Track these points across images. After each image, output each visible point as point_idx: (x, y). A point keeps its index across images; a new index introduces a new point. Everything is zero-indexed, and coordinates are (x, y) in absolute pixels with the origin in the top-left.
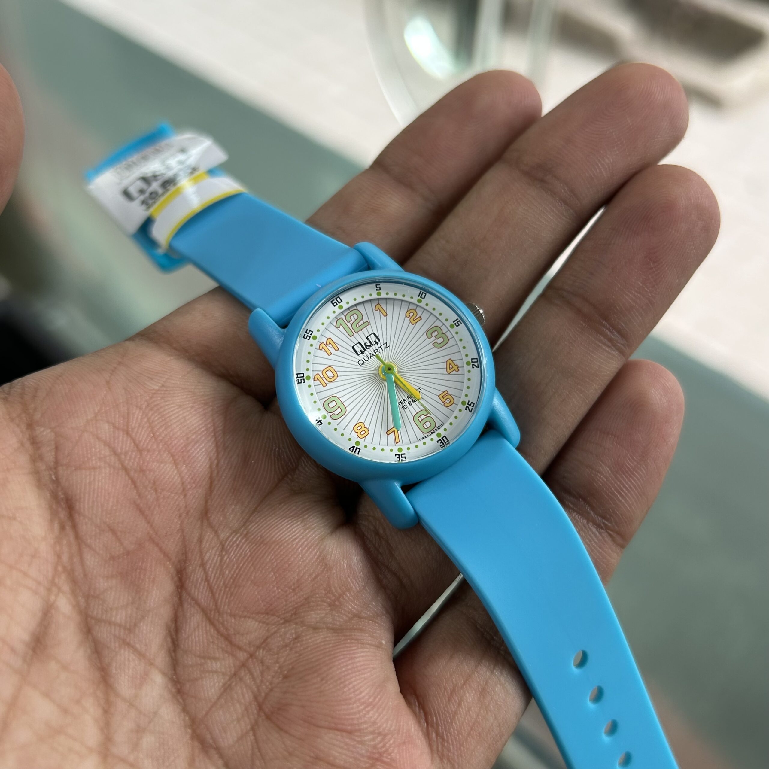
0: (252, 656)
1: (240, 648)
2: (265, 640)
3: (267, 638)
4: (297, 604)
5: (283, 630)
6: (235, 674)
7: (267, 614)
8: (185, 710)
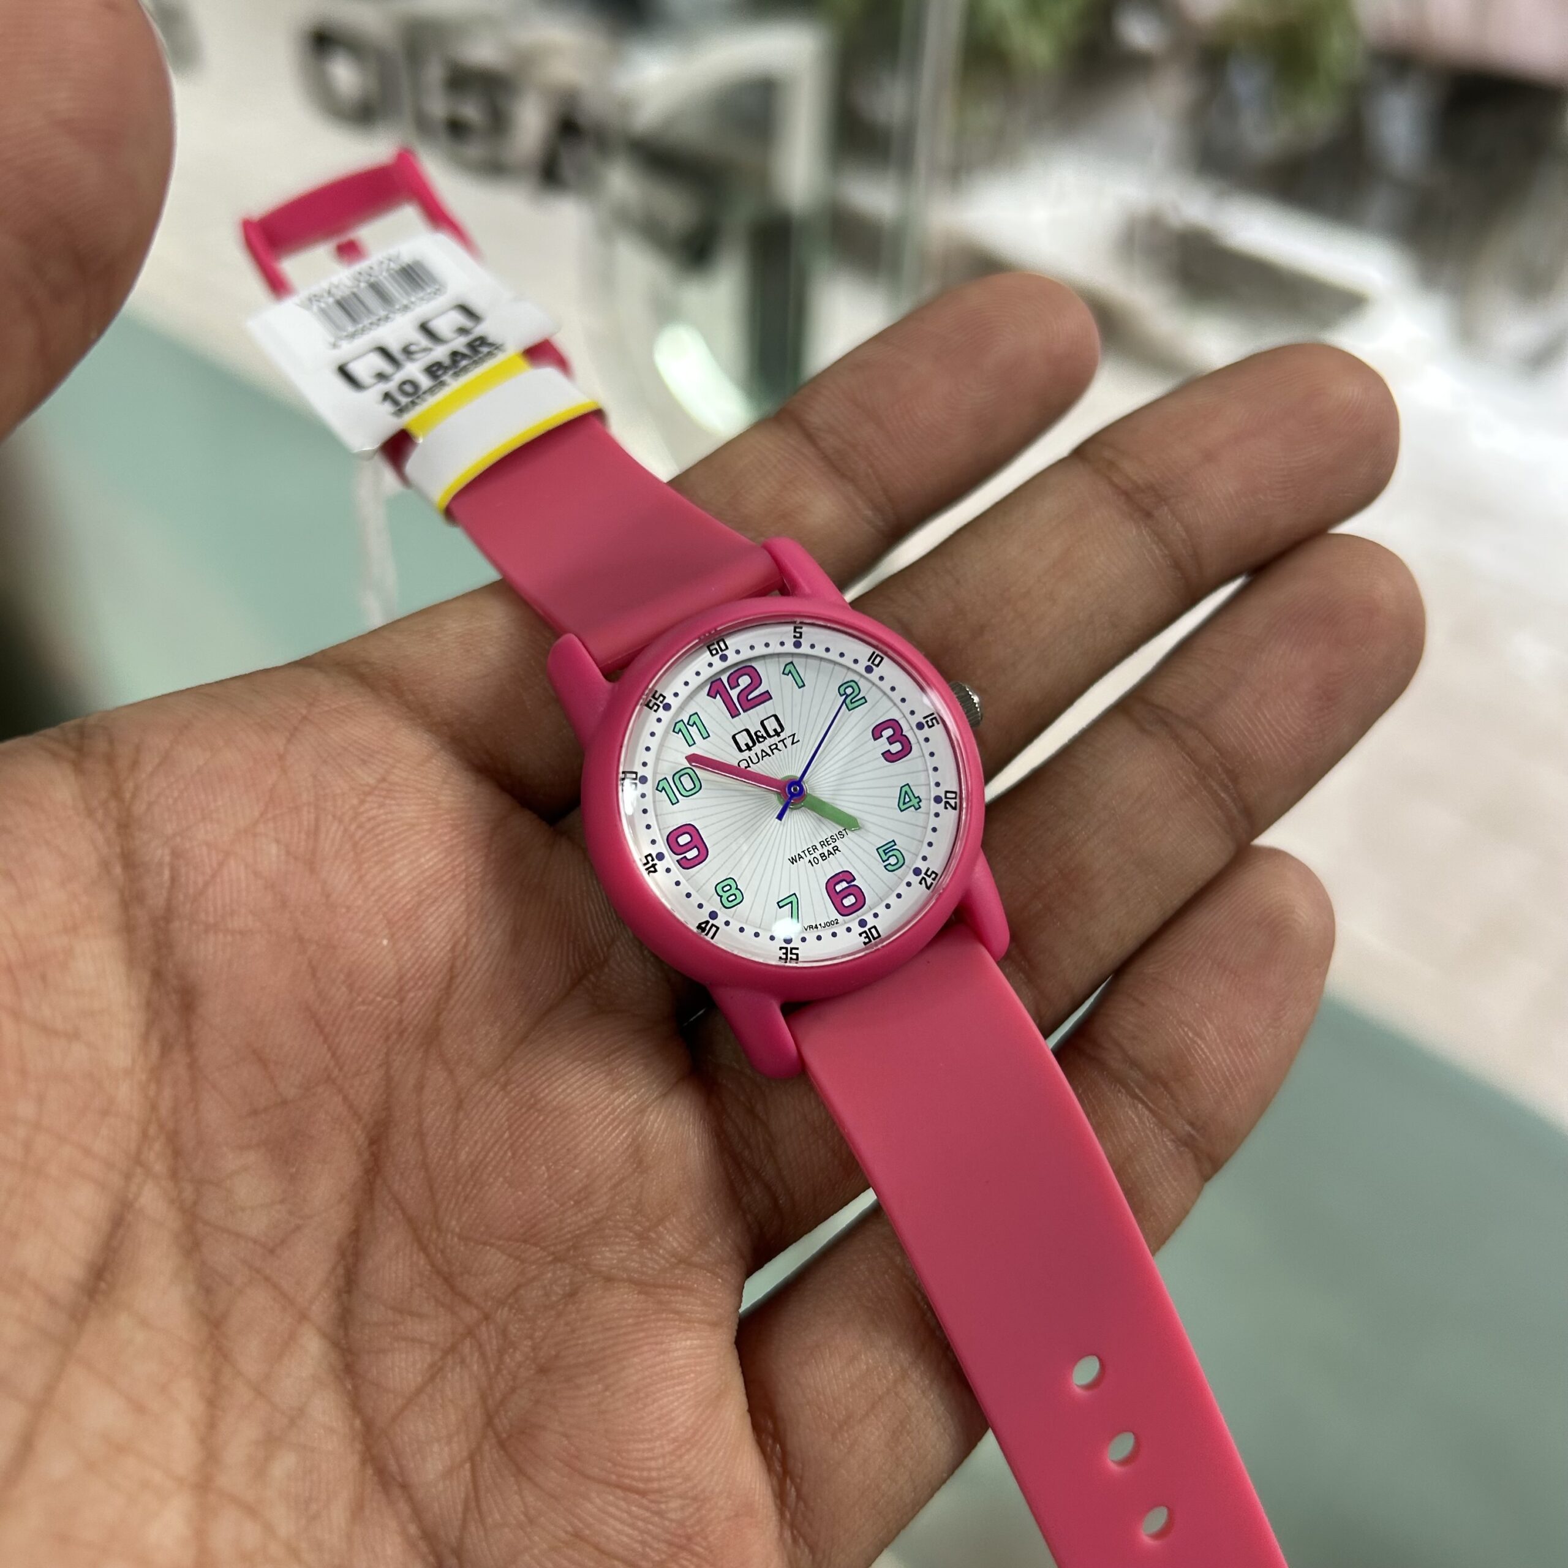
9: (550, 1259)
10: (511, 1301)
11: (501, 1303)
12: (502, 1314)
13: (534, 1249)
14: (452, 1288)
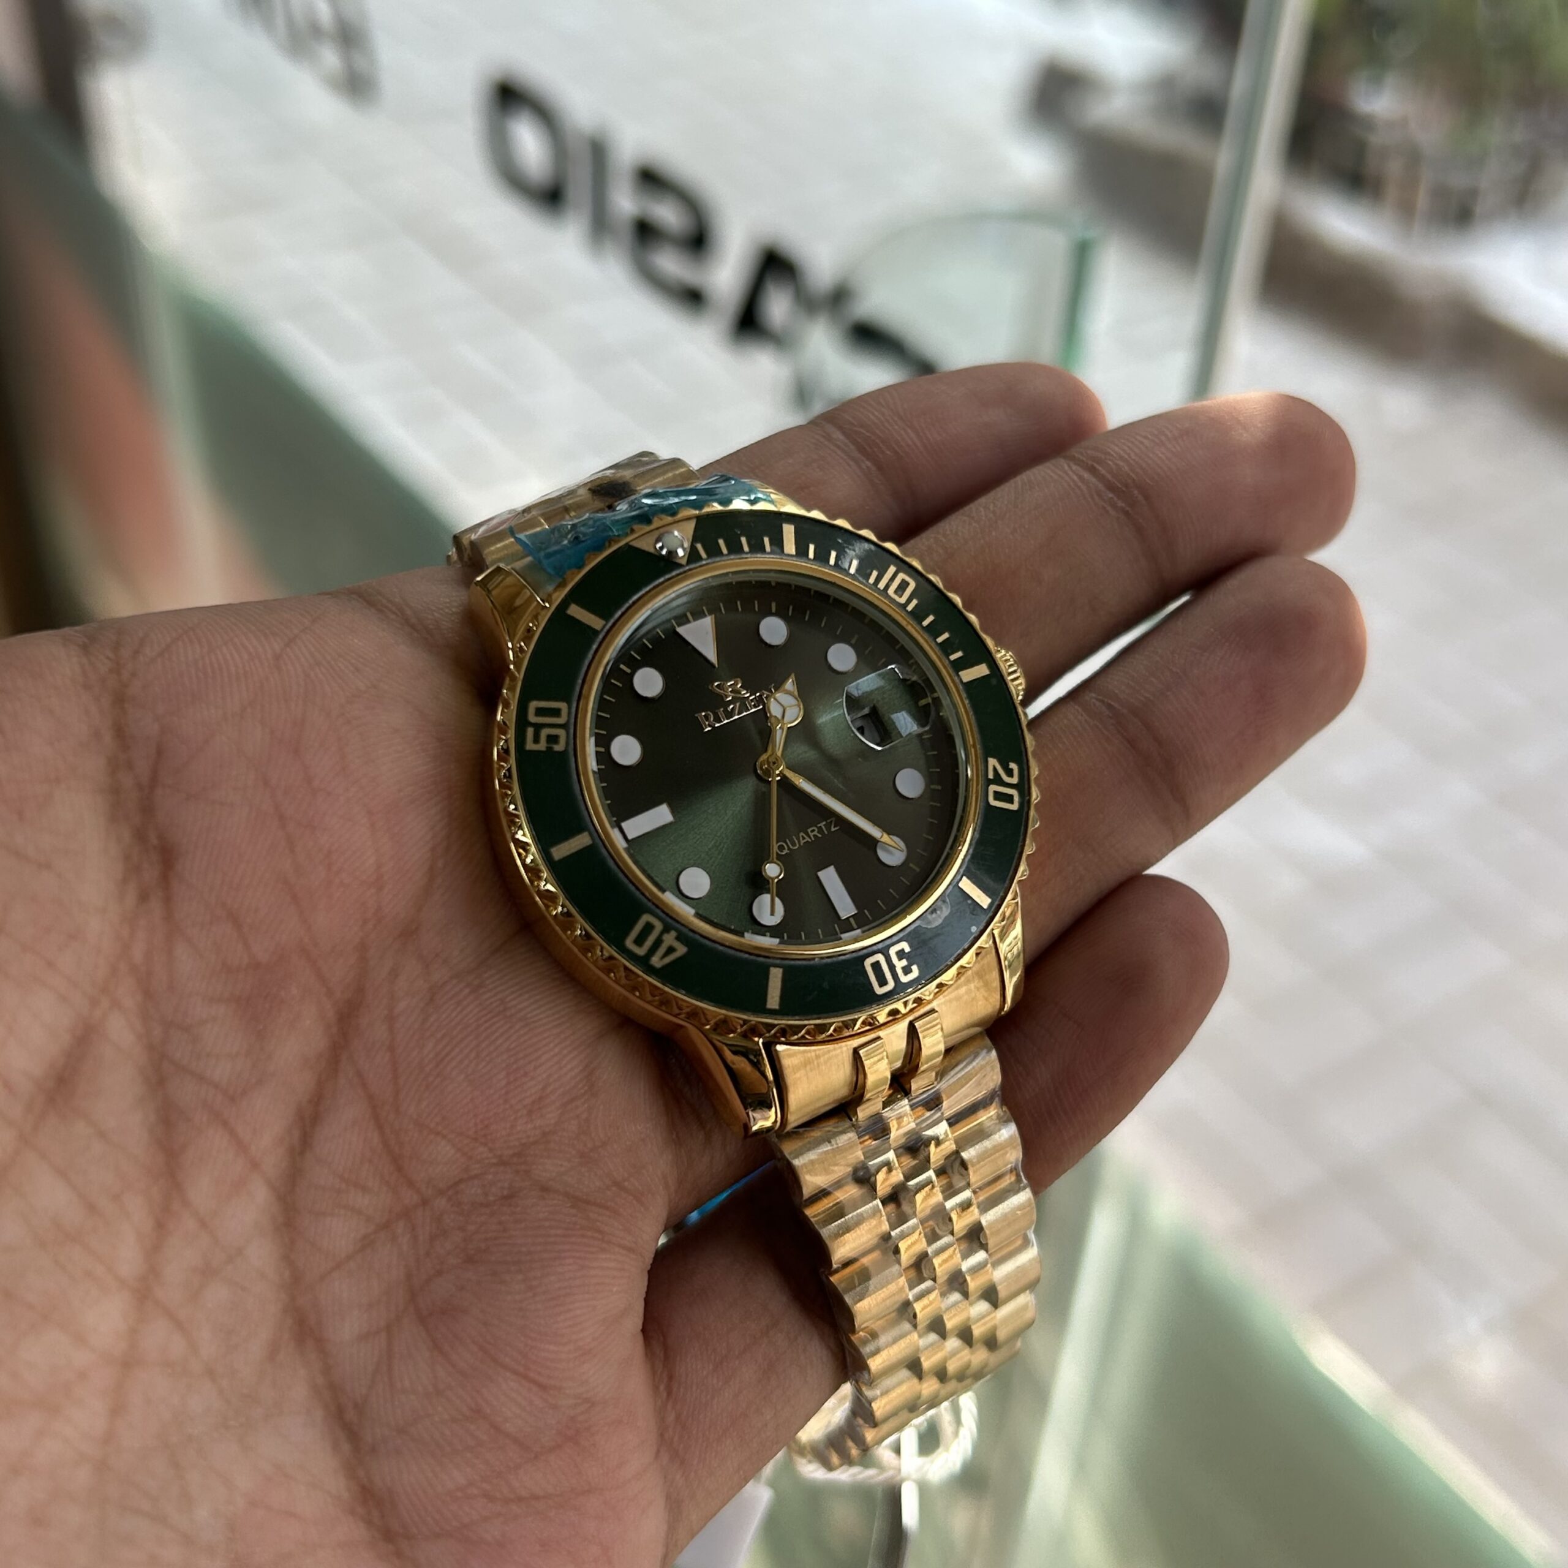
0: (425, 1202)
1: (411, 1184)
2: (457, 1184)
3: (461, 1181)
4: (528, 1137)
5: (490, 1177)
6: (386, 1226)
7: (476, 1140)
8: (288, 1258)
9: (494, 1161)
10: (450, 1193)
11: (441, 1193)
12: (441, 1203)
13: (482, 1149)
14: (399, 1169)
